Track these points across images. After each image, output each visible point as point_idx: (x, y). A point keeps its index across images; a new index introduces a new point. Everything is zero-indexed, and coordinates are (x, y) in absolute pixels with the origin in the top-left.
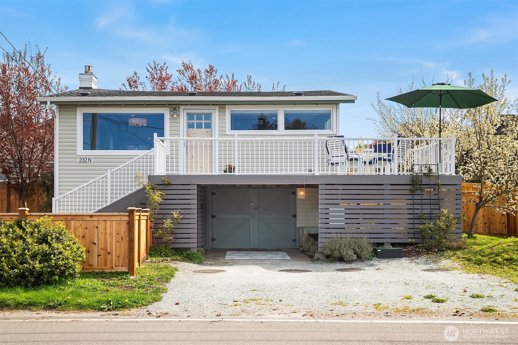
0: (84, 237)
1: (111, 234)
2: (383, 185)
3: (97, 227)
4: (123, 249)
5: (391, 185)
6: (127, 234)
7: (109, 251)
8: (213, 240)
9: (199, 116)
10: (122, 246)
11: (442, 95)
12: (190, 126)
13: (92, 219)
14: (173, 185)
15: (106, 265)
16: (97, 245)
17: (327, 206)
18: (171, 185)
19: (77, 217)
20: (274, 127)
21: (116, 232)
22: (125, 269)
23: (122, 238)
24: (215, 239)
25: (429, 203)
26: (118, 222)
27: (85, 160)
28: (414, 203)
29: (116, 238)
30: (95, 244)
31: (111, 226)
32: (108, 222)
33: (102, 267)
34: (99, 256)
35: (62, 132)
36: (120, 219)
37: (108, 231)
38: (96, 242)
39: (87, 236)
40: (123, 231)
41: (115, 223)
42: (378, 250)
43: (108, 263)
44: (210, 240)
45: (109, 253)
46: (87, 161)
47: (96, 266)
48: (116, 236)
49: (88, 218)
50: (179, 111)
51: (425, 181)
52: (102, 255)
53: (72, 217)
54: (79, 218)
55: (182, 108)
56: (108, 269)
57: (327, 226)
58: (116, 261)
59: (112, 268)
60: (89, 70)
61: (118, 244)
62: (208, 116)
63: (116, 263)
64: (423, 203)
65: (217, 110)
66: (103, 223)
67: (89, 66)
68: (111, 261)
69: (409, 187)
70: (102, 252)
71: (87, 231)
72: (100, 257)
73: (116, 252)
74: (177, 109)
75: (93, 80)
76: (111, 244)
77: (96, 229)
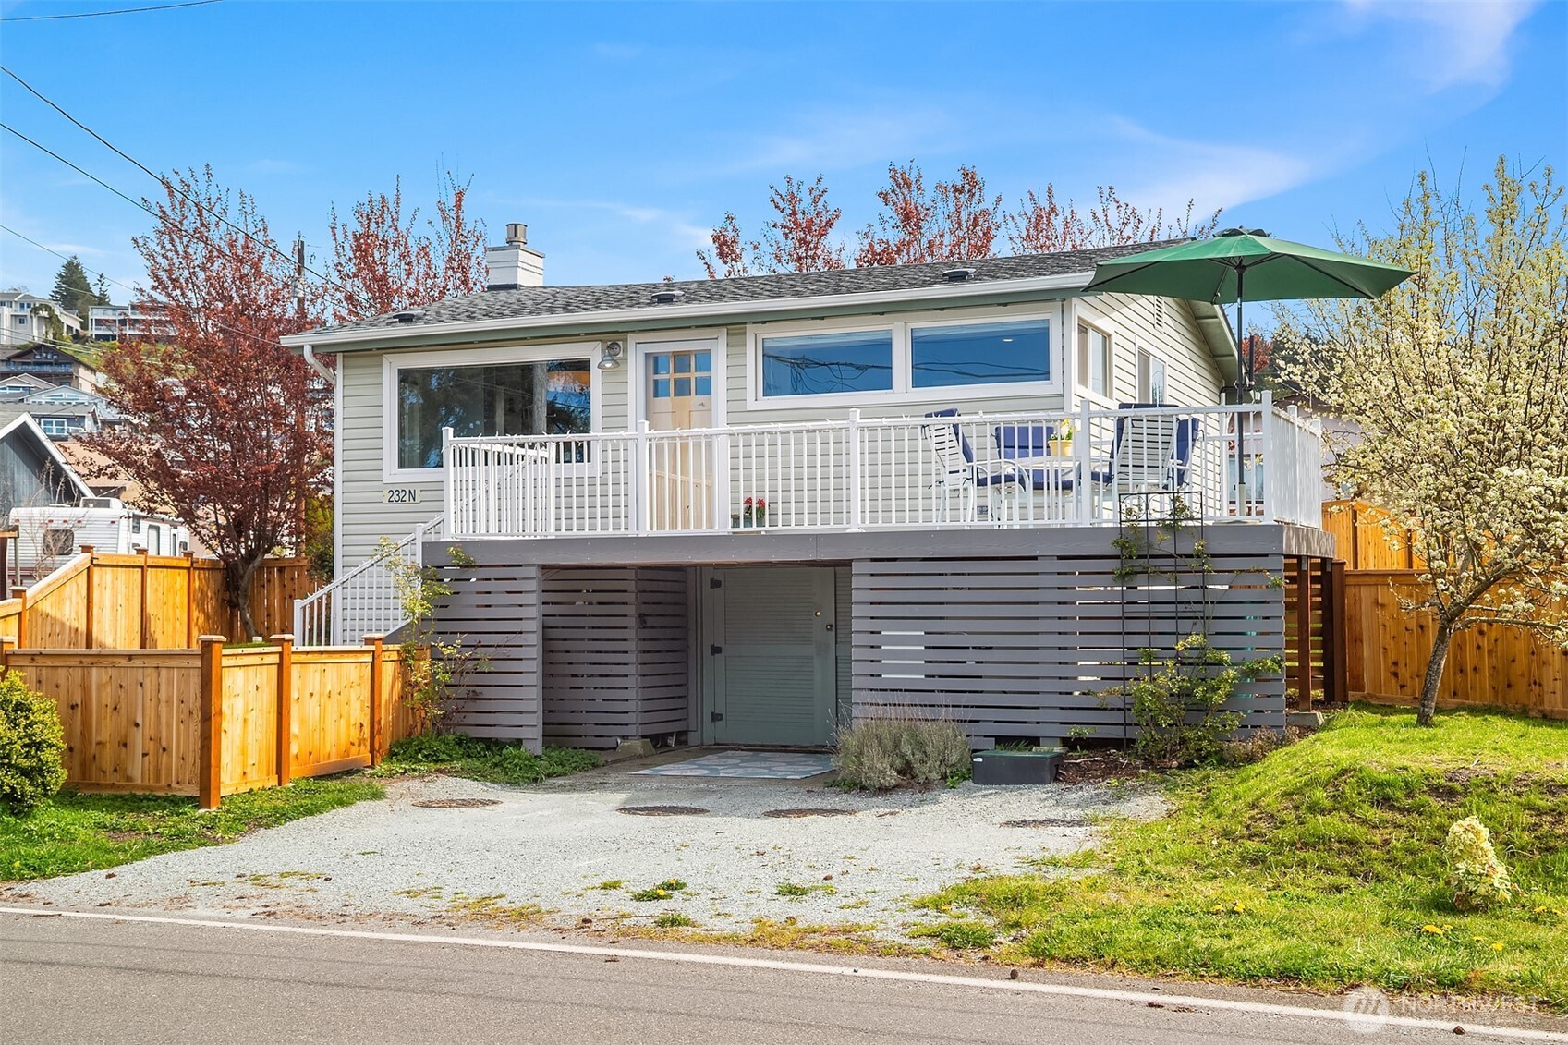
0: (115, 708)
1: (169, 702)
2: (1035, 558)
3: (141, 684)
4: (192, 739)
5: (1060, 558)
6: (198, 703)
7: (164, 743)
8: (716, 717)
9: (681, 360)
10: (191, 733)
11: (1245, 267)
12: (657, 390)
13: (130, 664)
14: (481, 566)
15: (158, 779)
16: (141, 728)
17: (875, 625)
18: (474, 567)
19: (101, 660)
20: (883, 381)
21: (178, 697)
22: (194, 791)
23: (191, 713)
24: (721, 715)
25: (1174, 615)
26: (183, 671)
27: (401, 495)
28: (1125, 615)
29: (178, 712)
30: (137, 725)
31: (170, 682)
32: (164, 672)
33: (152, 783)
34: (145, 755)
35: (350, 423)
36: (185, 665)
37: (163, 695)
38: (139, 721)
39: (123, 706)
40: (192, 695)
41: (178, 675)
42: (976, 757)
43: (163, 772)
44: (708, 717)
45: (164, 750)
46: (406, 498)
47: (139, 782)
48: (178, 707)
49: (124, 662)
50: (626, 351)
51: (1164, 544)
52: (151, 753)
53: (95, 660)
54: (106, 662)
55: (632, 339)
56: (161, 788)
57: (874, 683)
58: (177, 770)
59: (169, 786)
60: (516, 236)
61: (182, 727)
62: (704, 360)
63: (177, 776)
64: (1152, 615)
65: (723, 340)
66: (154, 673)
67: (516, 225)
68: (169, 769)
69: (1113, 565)
70: (151, 747)
71: (122, 693)
72: (147, 758)
73: (178, 747)
74: (620, 343)
75: (520, 264)
76: (169, 726)
77: (140, 688)
